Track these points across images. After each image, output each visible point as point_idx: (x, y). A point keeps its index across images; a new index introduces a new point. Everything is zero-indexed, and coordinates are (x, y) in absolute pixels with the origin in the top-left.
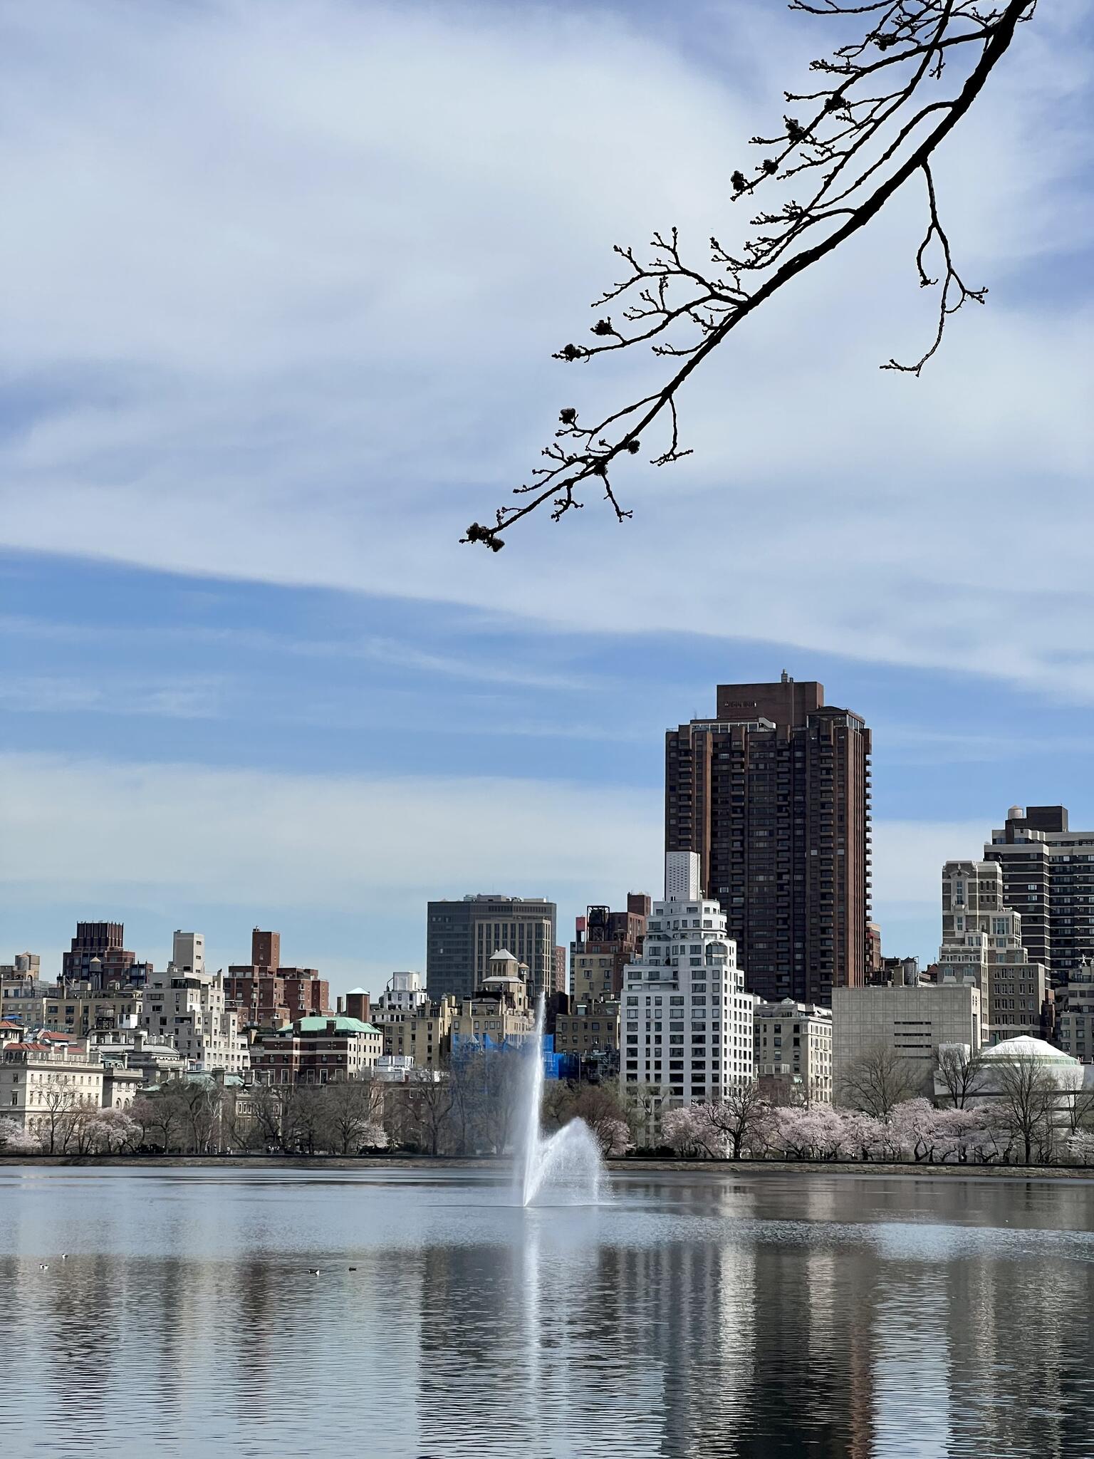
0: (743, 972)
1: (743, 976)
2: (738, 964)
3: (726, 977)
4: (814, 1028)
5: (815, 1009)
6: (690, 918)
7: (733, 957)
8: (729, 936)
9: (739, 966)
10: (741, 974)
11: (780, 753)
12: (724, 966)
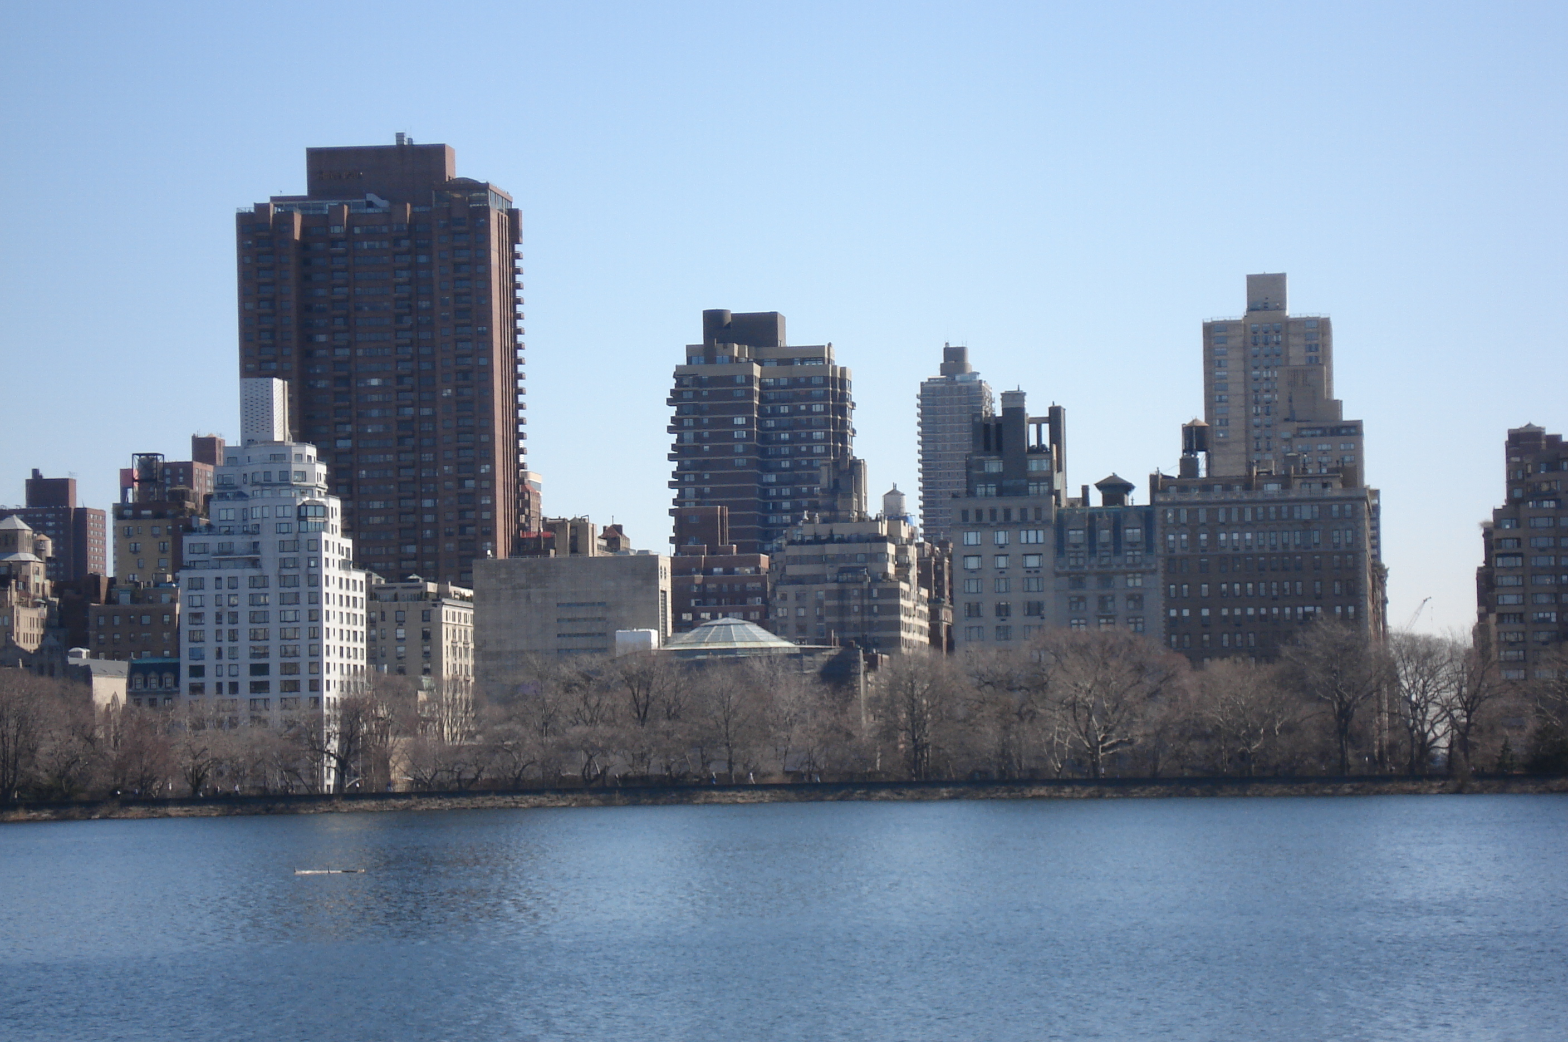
0: (350, 541)
1: (350, 546)
2: (342, 530)
3: (327, 549)
4: (450, 616)
5: (452, 589)
6: (275, 469)
7: (336, 520)
8: (332, 492)
9: (346, 532)
10: (348, 543)
11: (396, 241)
12: (324, 534)
